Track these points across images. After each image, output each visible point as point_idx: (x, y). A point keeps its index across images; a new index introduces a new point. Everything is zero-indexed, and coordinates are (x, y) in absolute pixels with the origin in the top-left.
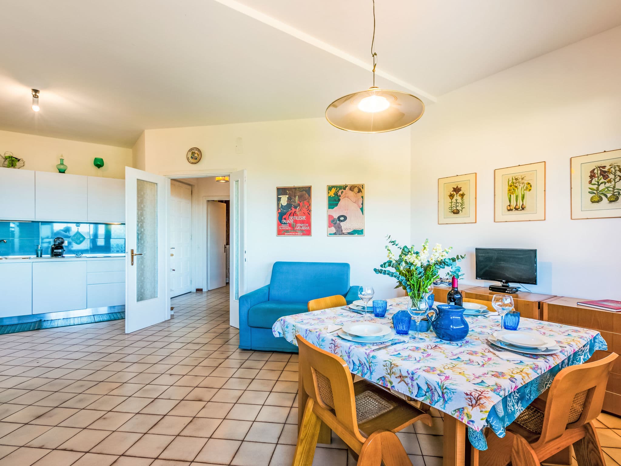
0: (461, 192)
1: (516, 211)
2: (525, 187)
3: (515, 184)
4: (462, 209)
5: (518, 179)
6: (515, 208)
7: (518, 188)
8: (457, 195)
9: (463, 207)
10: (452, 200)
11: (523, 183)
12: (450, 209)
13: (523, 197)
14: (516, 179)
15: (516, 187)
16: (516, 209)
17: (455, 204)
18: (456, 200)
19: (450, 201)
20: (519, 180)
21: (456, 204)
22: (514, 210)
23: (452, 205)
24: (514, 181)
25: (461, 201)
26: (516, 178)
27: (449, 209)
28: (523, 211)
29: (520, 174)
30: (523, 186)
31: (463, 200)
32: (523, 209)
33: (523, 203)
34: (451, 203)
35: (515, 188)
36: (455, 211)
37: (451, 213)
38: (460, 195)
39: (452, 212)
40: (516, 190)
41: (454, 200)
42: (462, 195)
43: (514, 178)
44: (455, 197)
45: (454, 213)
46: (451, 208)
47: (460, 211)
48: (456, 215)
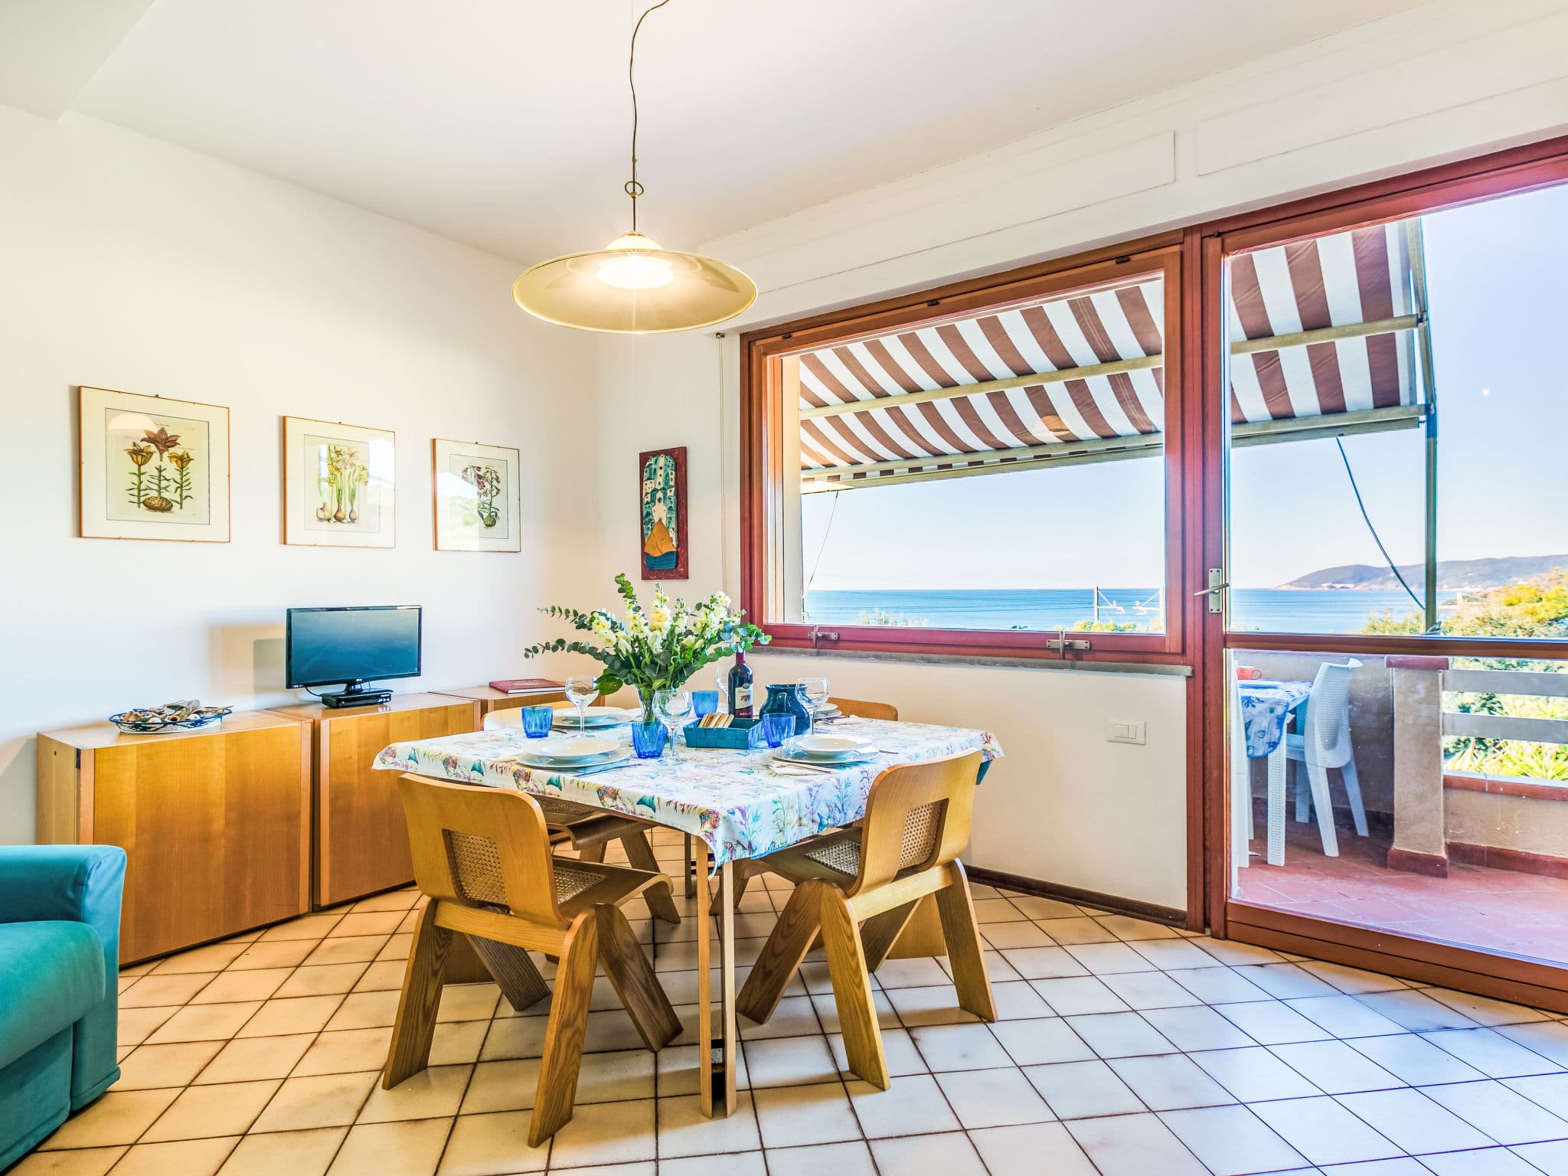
0: (177, 450)
1: (338, 523)
2: (356, 475)
3: (334, 464)
4: (182, 500)
5: (342, 453)
6: (335, 517)
7: (341, 474)
8: (161, 454)
9: (185, 493)
10: (140, 466)
11: (352, 465)
12: (135, 492)
13: (353, 496)
14: (338, 453)
15: (337, 469)
16: (339, 520)
17: (156, 481)
18: (160, 470)
19: (135, 468)
20: (344, 457)
21: (160, 481)
22: (333, 520)
23: (141, 482)
24: (334, 455)
25: (179, 477)
26: (338, 449)
27: (131, 492)
28: (352, 524)
29: (345, 442)
30: (352, 470)
31: (184, 473)
32: (353, 520)
33: (352, 508)
34: (139, 475)
35: (336, 472)
36: (156, 503)
37: (139, 507)
38: (175, 457)
39: (142, 505)
40: (339, 476)
41: (150, 468)
42: (183, 461)
43: (332, 448)
44: (155, 461)
45: (151, 507)
46: (139, 491)
47: (176, 507)
48: (159, 513)
